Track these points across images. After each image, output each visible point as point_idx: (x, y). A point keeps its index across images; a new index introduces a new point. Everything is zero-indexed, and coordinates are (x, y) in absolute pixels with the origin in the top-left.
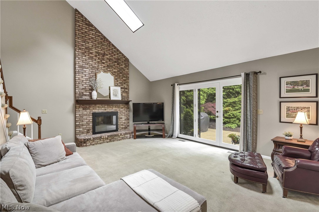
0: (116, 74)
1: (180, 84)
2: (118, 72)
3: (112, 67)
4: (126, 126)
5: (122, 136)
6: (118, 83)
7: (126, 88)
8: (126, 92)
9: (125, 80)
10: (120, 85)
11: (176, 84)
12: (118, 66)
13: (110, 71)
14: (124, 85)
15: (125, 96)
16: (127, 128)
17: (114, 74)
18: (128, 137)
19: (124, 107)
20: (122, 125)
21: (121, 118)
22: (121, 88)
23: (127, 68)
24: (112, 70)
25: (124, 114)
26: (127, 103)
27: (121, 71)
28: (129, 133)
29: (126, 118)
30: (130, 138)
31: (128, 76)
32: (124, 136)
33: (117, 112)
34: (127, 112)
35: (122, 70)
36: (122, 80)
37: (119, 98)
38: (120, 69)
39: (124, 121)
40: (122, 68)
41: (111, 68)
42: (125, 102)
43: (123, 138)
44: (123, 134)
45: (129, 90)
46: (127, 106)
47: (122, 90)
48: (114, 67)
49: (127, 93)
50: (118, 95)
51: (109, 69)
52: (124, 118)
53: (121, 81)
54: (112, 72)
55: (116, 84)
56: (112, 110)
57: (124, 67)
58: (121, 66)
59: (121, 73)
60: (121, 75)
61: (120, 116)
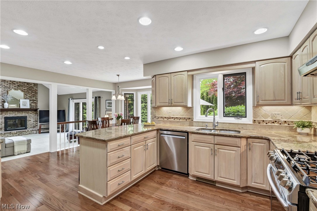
0: (26, 91)
1: (73, 99)
2: (27, 89)
3: (22, 86)
4: (35, 126)
5: (29, 132)
6: (27, 97)
7: (35, 100)
8: (35, 103)
9: (34, 95)
10: (29, 98)
11: (70, 99)
12: (28, 85)
13: (20, 89)
14: (33, 98)
15: (34, 105)
16: (35, 127)
17: (24, 91)
18: (34, 133)
19: (33, 113)
20: (31, 125)
21: (30, 121)
22: (30, 100)
23: (36, 86)
24: (22, 88)
25: (33, 117)
26: (36, 110)
27: (30, 89)
28: (35, 130)
29: (35, 120)
30: (36, 133)
31: (37, 92)
32: (30, 132)
33: (27, 117)
34: (35, 116)
35: (32, 88)
36: (31, 95)
37: (28, 107)
38: (29, 87)
39: (33, 123)
40: (32, 87)
41: (21, 87)
42: (34, 110)
43: (29, 134)
44: (30, 131)
45: (37, 101)
46: (35, 112)
47: (31, 101)
48: (24, 86)
49: (36, 103)
50: (27, 105)
51: (19, 88)
52: (32, 120)
53: (30, 96)
54: (22, 89)
55: (26, 98)
56: (22, 115)
57: (33, 86)
58: (30, 85)
59: (30, 90)
60: (30, 91)
61: (29, 119)
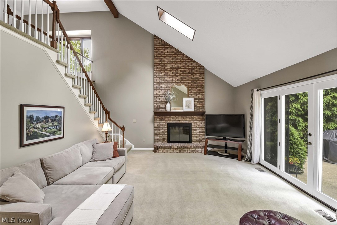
0: (190, 85)
2: (192, 82)
3: (186, 79)
4: (201, 139)
5: (192, 149)
6: (192, 93)
7: (201, 99)
8: (201, 102)
9: (200, 90)
10: (194, 95)
12: (192, 76)
13: (183, 83)
14: (199, 95)
15: (200, 107)
16: (202, 141)
17: (188, 85)
18: (199, 151)
19: (199, 119)
20: (197, 137)
21: (195, 130)
22: (195, 99)
23: (202, 76)
24: (185, 81)
25: (199, 126)
26: (202, 114)
27: (195, 81)
28: (200, 147)
29: (201, 130)
30: (201, 152)
31: (203, 85)
33: (191, 124)
34: (202, 124)
35: (197, 80)
36: (196, 90)
37: (192, 109)
38: (194, 79)
39: (198, 134)
40: (197, 78)
41: (184, 80)
42: (199, 113)
44: (193, 147)
45: (204, 100)
46: (202, 118)
47: (196, 100)
48: (188, 78)
49: (203, 103)
50: (190, 106)
51: (182, 81)
52: (198, 130)
53: (195, 92)
54: (185, 83)
55: (190, 95)
56: (186, 122)
57: (198, 76)
58: (195, 76)
59: (195, 83)
60: (195, 85)
61: (194, 128)
